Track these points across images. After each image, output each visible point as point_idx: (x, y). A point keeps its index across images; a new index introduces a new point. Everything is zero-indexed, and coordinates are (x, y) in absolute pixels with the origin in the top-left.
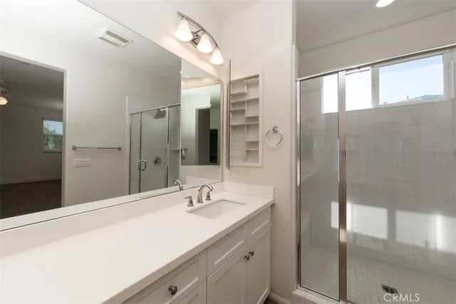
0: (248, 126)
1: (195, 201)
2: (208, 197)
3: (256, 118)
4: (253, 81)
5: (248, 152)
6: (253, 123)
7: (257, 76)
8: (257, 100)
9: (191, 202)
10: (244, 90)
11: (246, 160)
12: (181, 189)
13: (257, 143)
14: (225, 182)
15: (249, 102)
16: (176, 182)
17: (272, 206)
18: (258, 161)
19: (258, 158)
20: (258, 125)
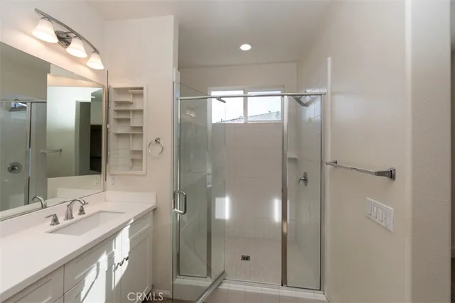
0: (133, 135)
1: (61, 219)
2: (82, 211)
3: (141, 128)
4: (138, 92)
5: (133, 160)
6: (138, 132)
7: (142, 89)
8: (141, 111)
9: (56, 221)
10: (130, 99)
11: (131, 168)
12: (44, 207)
13: (140, 152)
14: (107, 192)
15: (135, 111)
16: (36, 199)
17: (155, 210)
18: (141, 170)
19: (142, 166)
20: (142, 135)
